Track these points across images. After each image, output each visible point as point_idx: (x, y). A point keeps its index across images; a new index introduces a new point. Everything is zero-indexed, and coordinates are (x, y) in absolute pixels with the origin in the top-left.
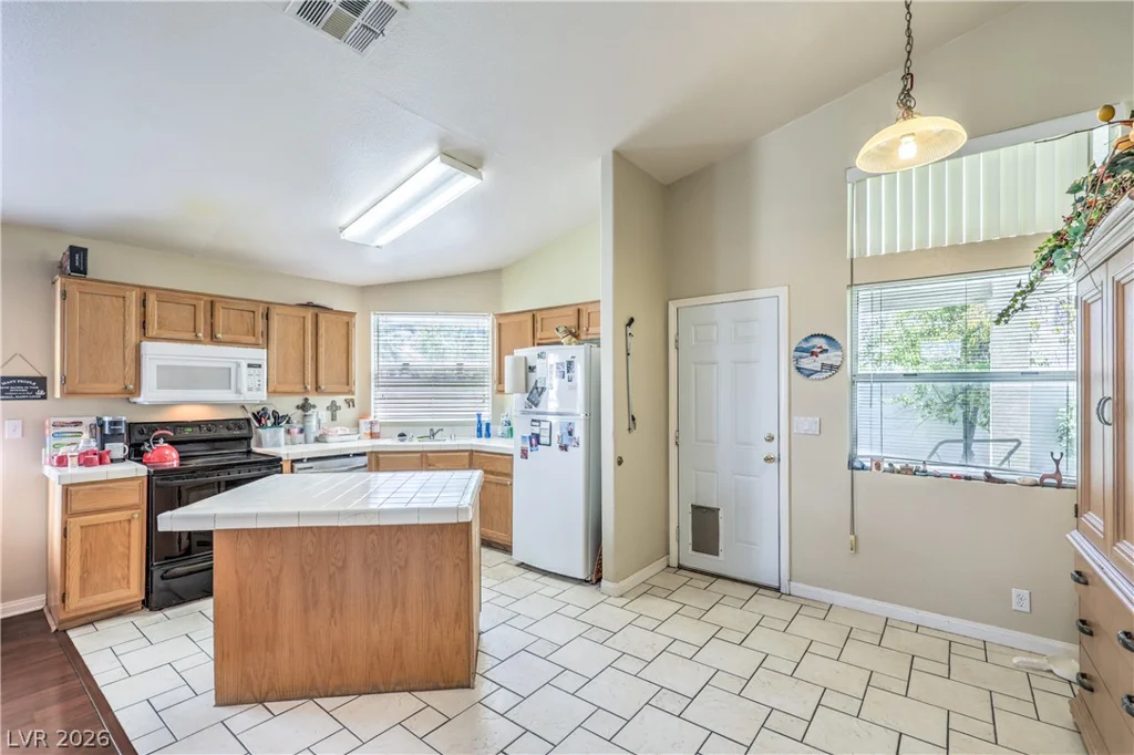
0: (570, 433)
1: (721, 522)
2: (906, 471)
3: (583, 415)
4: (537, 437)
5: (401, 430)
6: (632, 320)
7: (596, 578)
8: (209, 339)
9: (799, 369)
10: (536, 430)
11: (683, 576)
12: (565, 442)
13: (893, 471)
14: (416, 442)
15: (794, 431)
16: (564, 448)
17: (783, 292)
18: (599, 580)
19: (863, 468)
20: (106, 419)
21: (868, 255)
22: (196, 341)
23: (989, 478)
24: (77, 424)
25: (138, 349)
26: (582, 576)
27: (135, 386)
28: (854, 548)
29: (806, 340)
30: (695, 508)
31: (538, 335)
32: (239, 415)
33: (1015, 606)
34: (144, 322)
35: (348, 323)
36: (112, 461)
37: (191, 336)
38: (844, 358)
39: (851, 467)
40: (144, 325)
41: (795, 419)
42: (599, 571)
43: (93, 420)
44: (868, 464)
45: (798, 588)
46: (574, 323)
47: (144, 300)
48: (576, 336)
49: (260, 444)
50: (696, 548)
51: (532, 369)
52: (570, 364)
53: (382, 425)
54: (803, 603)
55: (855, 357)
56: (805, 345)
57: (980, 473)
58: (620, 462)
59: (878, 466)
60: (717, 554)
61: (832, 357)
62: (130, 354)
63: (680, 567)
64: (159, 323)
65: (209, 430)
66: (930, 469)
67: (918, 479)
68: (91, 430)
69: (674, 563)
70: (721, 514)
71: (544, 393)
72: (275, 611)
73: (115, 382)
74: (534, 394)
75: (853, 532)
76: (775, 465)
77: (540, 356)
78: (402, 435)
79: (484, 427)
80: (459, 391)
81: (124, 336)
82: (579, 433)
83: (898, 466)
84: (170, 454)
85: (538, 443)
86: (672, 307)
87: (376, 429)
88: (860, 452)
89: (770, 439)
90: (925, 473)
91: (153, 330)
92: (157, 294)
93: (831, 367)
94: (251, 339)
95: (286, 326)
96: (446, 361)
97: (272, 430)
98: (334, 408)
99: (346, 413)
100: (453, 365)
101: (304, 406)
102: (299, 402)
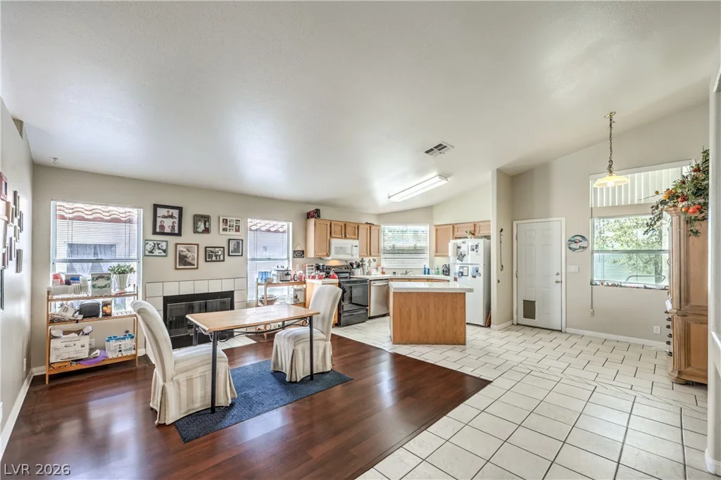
0: (477, 271)
1: (536, 306)
2: (614, 285)
3: (482, 265)
4: (462, 273)
5: (394, 271)
6: (502, 230)
7: (488, 324)
8: (344, 237)
9: (570, 248)
10: (462, 270)
11: (519, 327)
12: (475, 275)
13: (608, 285)
14: (400, 275)
15: (568, 271)
16: (474, 277)
17: (563, 219)
18: (489, 326)
19: (596, 285)
21: (598, 206)
22: (342, 238)
23: (645, 288)
24: (312, 266)
25: (329, 241)
26: (482, 324)
27: (329, 253)
28: (593, 314)
29: (573, 237)
30: (525, 302)
31: (456, 233)
32: (344, 264)
33: (655, 332)
35: (379, 229)
37: (340, 236)
38: (588, 244)
39: (592, 284)
40: (331, 233)
41: (568, 267)
42: (490, 323)
44: (598, 283)
45: (569, 330)
46: (473, 229)
47: (331, 225)
48: (473, 234)
49: (353, 274)
50: (525, 316)
51: (459, 247)
52: (477, 246)
53: (387, 269)
54: (571, 335)
55: (593, 243)
56: (572, 239)
57: (642, 286)
58: (499, 282)
59: (602, 284)
60: (534, 319)
61: (584, 244)
62: (328, 243)
63: (518, 324)
64: (334, 233)
66: (623, 285)
67: (618, 288)
69: (515, 323)
70: (536, 303)
71: (465, 257)
72: (410, 319)
74: (461, 257)
75: (592, 308)
76: (560, 284)
77: (463, 243)
78: (395, 273)
79: (427, 271)
80: (414, 256)
81: (327, 237)
82: (481, 271)
83: (610, 284)
84: (336, 276)
85: (462, 275)
86: (515, 223)
87: (384, 271)
88: (595, 279)
89: (558, 274)
90: (621, 286)
91: (333, 235)
92: (334, 222)
93: (583, 248)
94: (354, 237)
95: (363, 232)
96: (410, 243)
97: (357, 270)
98: (369, 262)
99: (374, 264)
100: (412, 245)
101: (362, 261)
102: (360, 259)
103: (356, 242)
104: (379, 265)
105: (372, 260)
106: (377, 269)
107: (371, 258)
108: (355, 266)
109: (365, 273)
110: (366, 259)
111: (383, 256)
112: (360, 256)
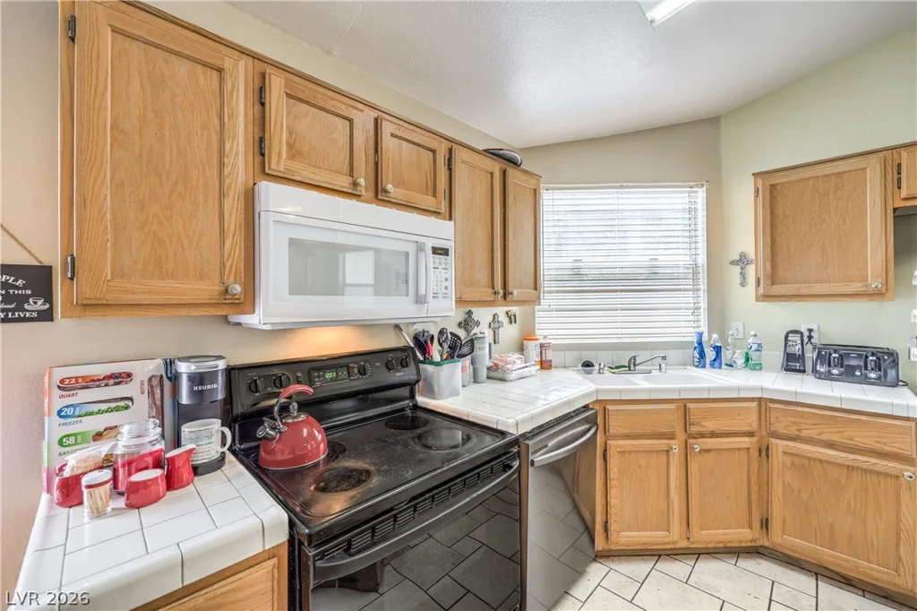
5: (586, 356)
8: (371, 194)
20: (184, 368)
22: (353, 195)
24: (121, 378)
25: (250, 197)
27: (244, 288)
32: (389, 341)
34: (262, 140)
35: (535, 190)
36: (196, 470)
37: (343, 182)
40: (261, 147)
43: (154, 367)
47: (262, 90)
49: (430, 392)
62: (233, 206)
64: (290, 146)
65: (362, 371)
68: (152, 393)
73: (202, 277)
78: (589, 363)
81: (221, 165)
84: (311, 435)
87: (549, 355)
91: (279, 159)
92: (286, 79)
94: (428, 201)
95: (471, 185)
96: (635, 256)
97: (446, 367)
98: (495, 324)
99: (509, 332)
100: (643, 260)
101: (467, 323)
102: (461, 317)
103: (442, 231)
104: (527, 336)
105: (503, 318)
106: (521, 349)
107: (501, 311)
108: (436, 352)
109: (483, 373)
110: (483, 315)
111: (547, 300)
112: (460, 301)
